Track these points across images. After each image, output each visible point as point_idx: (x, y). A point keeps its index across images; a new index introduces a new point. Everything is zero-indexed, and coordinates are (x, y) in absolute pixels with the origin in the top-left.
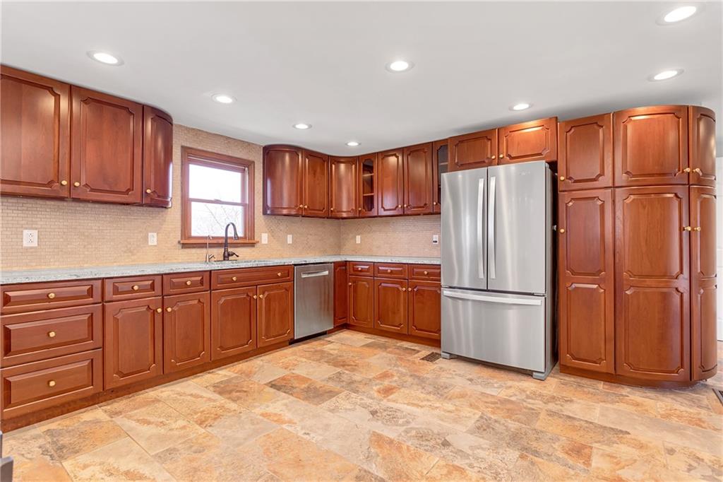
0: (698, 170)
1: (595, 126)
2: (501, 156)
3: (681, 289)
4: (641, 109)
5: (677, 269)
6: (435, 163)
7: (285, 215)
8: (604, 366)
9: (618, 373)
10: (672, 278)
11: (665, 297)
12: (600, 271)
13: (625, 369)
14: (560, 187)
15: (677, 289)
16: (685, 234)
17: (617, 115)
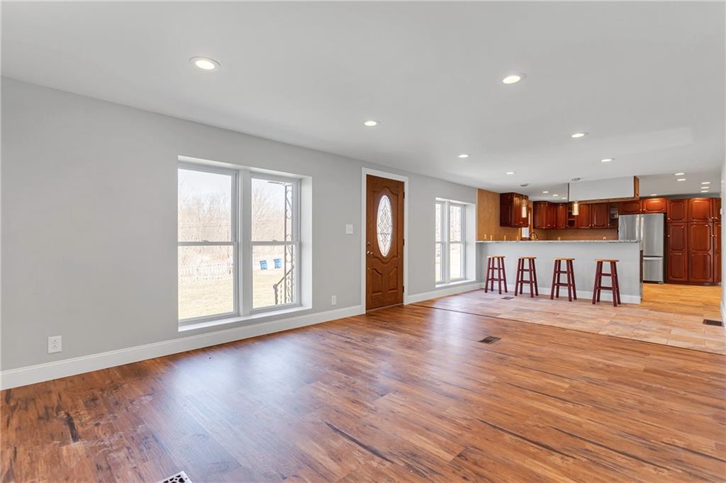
0: (716, 218)
1: (681, 202)
2: (644, 210)
3: (710, 254)
4: (697, 198)
5: (709, 248)
8: (684, 279)
10: (707, 250)
11: (705, 257)
12: (683, 249)
14: (668, 221)
16: (712, 238)
17: (689, 200)
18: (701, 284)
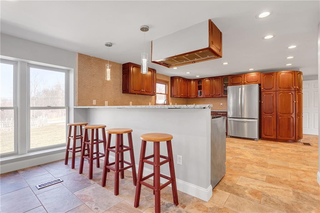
0: (297, 87)
1: (271, 75)
2: (245, 82)
3: (293, 117)
4: (283, 72)
5: (292, 112)
6: (223, 82)
7: (179, 97)
8: (273, 137)
9: (277, 138)
10: (290, 114)
11: (289, 119)
12: (272, 113)
13: (279, 138)
14: (262, 91)
15: (292, 117)
16: (294, 103)
17: (277, 73)
18: (286, 141)
